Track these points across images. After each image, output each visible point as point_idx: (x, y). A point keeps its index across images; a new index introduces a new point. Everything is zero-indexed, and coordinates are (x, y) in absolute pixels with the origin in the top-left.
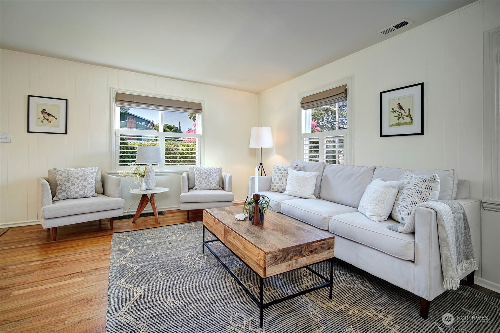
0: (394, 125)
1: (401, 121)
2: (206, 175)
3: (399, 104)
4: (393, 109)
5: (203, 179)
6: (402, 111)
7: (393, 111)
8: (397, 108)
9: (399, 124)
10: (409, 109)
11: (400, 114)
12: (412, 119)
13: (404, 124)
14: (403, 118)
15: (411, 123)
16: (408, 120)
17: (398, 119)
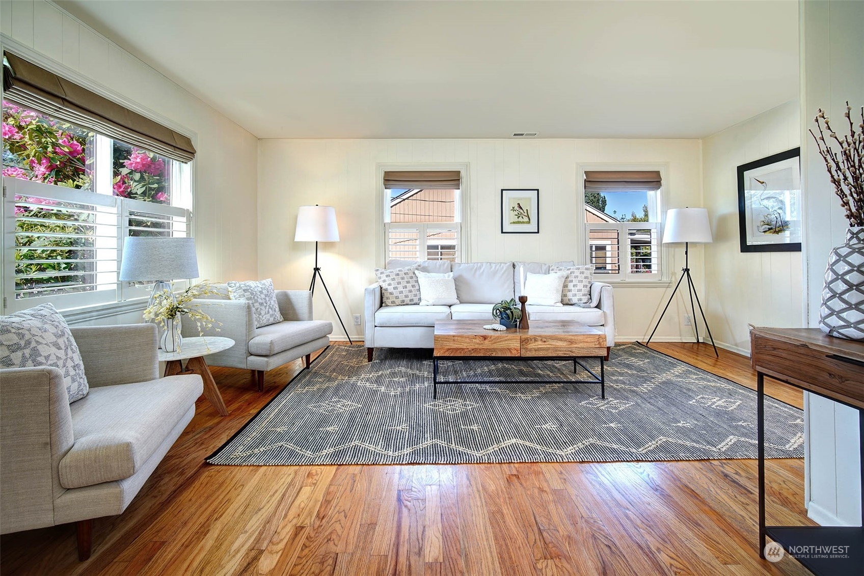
0: (514, 223)
1: (520, 219)
2: (263, 296)
3: (519, 204)
4: (513, 208)
5: (261, 304)
6: (521, 211)
7: (513, 210)
8: (516, 208)
9: (519, 222)
10: (527, 210)
11: (520, 213)
12: (529, 219)
13: (523, 223)
14: (522, 217)
15: (529, 222)
16: (526, 219)
17: (518, 217)
